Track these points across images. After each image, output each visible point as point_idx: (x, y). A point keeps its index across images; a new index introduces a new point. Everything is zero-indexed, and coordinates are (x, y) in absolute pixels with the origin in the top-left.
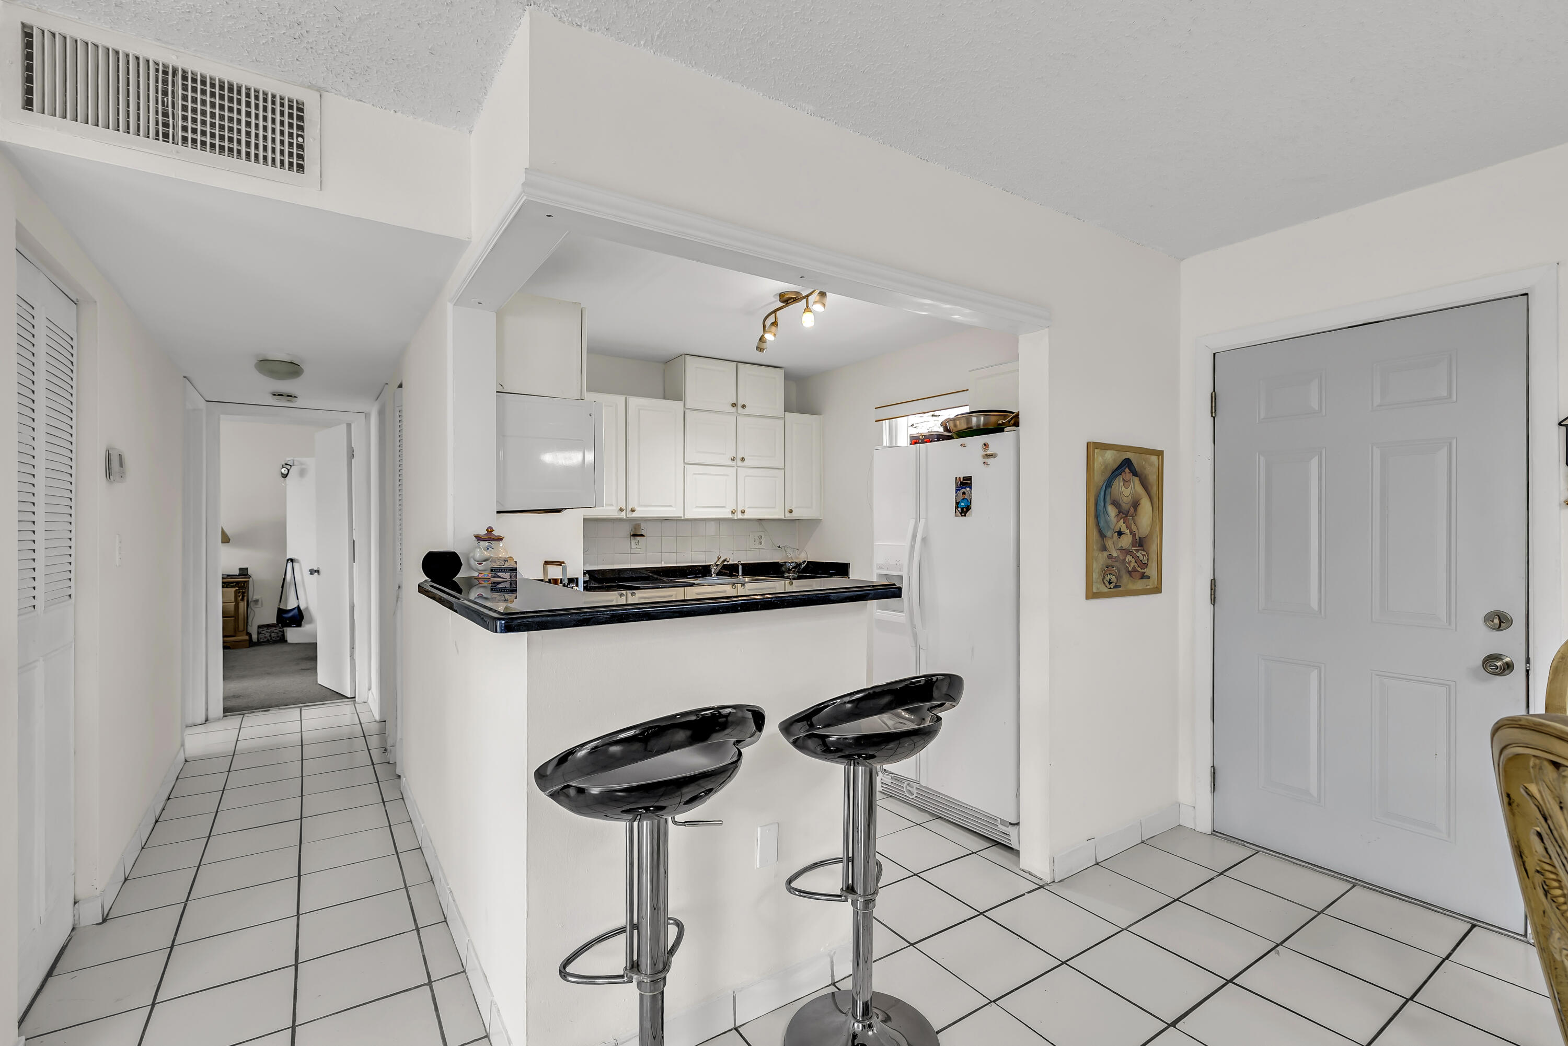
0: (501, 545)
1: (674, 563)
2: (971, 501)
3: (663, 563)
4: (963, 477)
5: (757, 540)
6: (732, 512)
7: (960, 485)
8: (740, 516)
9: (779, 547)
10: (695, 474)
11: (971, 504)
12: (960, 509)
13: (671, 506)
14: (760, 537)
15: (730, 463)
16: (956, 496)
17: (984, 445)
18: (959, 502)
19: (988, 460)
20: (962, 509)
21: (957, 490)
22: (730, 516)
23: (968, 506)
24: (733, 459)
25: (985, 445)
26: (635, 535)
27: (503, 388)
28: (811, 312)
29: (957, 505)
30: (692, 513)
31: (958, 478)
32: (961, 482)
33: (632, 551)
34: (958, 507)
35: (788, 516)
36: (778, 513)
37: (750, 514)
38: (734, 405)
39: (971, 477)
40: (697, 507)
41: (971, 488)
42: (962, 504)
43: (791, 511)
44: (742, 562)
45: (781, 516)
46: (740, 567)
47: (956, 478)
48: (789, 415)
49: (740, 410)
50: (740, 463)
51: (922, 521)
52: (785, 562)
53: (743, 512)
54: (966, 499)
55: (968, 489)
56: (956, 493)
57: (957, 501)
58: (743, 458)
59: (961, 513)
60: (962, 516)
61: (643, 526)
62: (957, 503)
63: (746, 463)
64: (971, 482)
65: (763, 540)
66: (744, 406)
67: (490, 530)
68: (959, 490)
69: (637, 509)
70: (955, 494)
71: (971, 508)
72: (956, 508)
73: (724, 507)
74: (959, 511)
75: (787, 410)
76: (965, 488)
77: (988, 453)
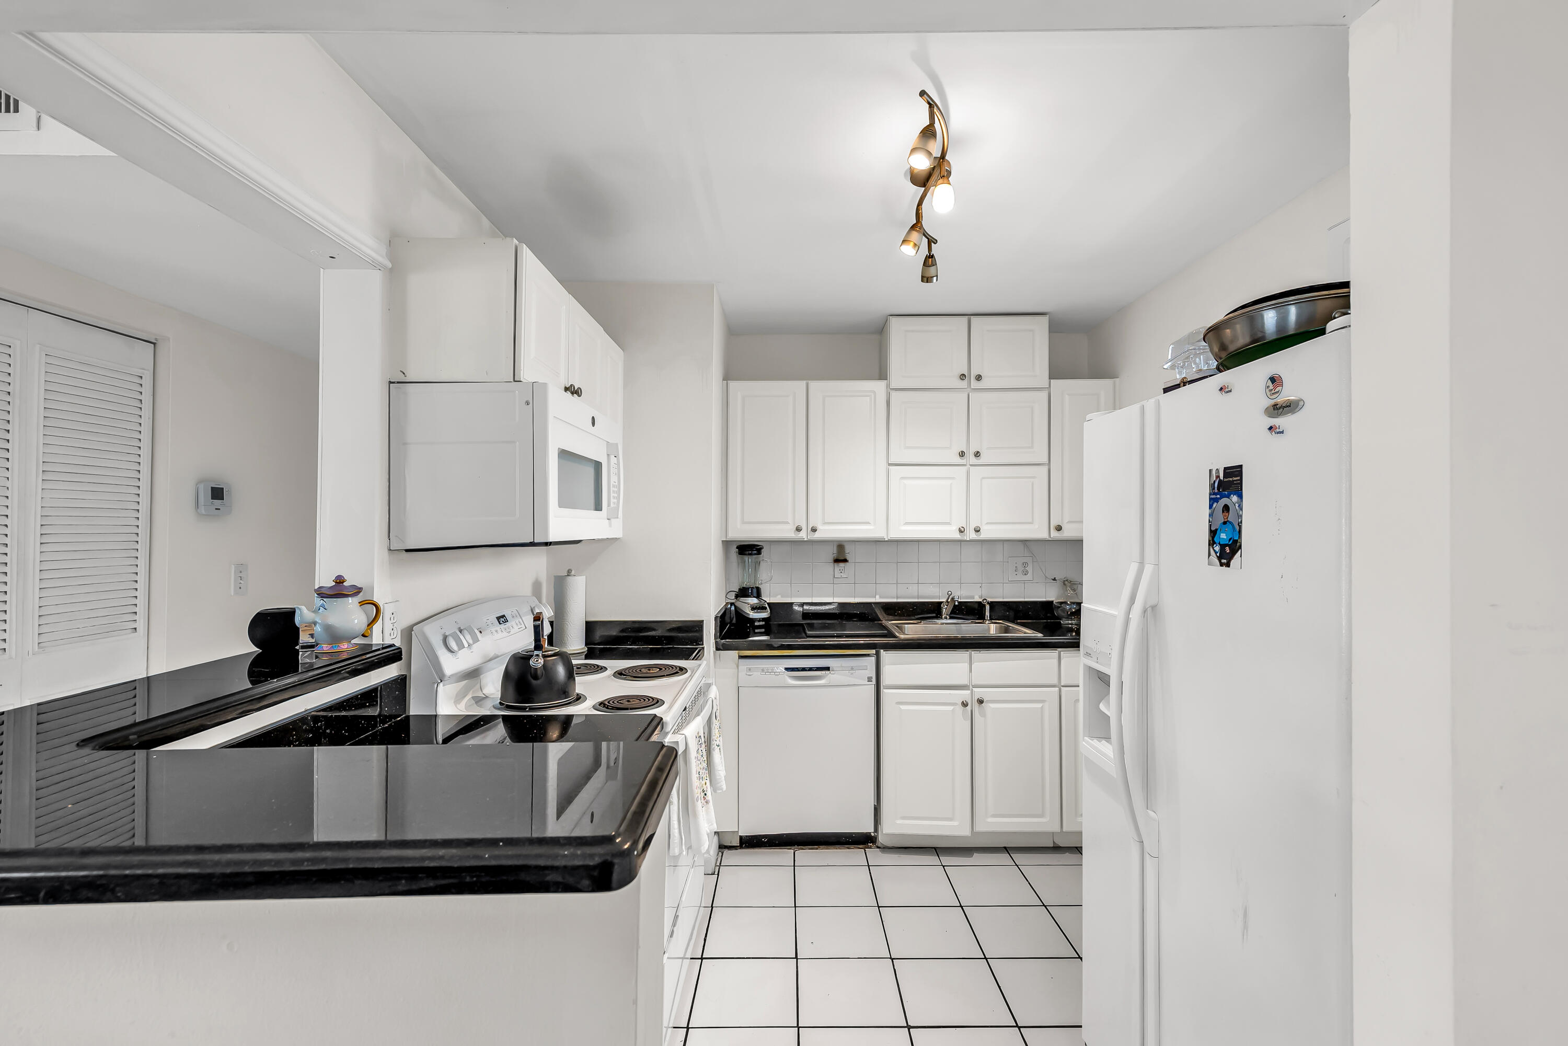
0: (350, 601)
1: (894, 598)
2: (1240, 527)
3: (877, 597)
4: (1225, 469)
5: (1021, 568)
6: (961, 532)
7: (1218, 489)
8: (972, 536)
9: (1054, 579)
10: (903, 478)
11: (1240, 536)
12: (1217, 548)
13: (868, 523)
14: (1025, 564)
15: (959, 460)
16: (1211, 515)
17: (1270, 383)
18: (1216, 530)
19: (1281, 422)
20: (1223, 547)
21: (1212, 501)
22: (957, 536)
23: (1235, 542)
24: (962, 454)
25: (1273, 379)
26: (837, 561)
27: (406, 376)
28: (950, 184)
29: (1213, 538)
30: (896, 533)
31: (1214, 472)
32: (1220, 481)
33: (836, 581)
34: (1214, 543)
35: (1055, 534)
36: (1038, 531)
37: (988, 533)
38: (963, 377)
39: (1241, 466)
40: (907, 523)
41: (1240, 496)
42: (1223, 536)
43: (1059, 528)
44: (990, 600)
45: (1043, 534)
46: (988, 607)
47: (1210, 471)
48: (1059, 385)
49: (975, 384)
50: (973, 460)
51: (1148, 569)
52: (1061, 603)
53: (977, 531)
54: (1230, 523)
55: (1235, 498)
56: (1211, 507)
57: (1213, 529)
58: (978, 452)
59: (1220, 558)
60: (1222, 565)
61: (848, 549)
62: (1213, 533)
63: (982, 460)
64: (1241, 480)
65: (1030, 569)
66: (979, 378)
67: (340, 581)
68: (1216, 500)
69: (820, 527)
70: (1207, 511)
71: (1240, 547)
72: (1212, 543)
73: (949, 524)
74: (1216, 553)
75: (1055, 374)
76: (1228, 497)
77: (1281, 399)
